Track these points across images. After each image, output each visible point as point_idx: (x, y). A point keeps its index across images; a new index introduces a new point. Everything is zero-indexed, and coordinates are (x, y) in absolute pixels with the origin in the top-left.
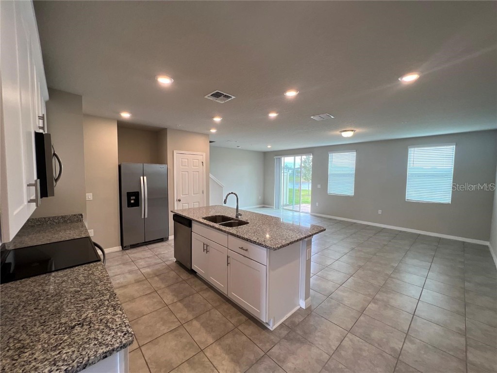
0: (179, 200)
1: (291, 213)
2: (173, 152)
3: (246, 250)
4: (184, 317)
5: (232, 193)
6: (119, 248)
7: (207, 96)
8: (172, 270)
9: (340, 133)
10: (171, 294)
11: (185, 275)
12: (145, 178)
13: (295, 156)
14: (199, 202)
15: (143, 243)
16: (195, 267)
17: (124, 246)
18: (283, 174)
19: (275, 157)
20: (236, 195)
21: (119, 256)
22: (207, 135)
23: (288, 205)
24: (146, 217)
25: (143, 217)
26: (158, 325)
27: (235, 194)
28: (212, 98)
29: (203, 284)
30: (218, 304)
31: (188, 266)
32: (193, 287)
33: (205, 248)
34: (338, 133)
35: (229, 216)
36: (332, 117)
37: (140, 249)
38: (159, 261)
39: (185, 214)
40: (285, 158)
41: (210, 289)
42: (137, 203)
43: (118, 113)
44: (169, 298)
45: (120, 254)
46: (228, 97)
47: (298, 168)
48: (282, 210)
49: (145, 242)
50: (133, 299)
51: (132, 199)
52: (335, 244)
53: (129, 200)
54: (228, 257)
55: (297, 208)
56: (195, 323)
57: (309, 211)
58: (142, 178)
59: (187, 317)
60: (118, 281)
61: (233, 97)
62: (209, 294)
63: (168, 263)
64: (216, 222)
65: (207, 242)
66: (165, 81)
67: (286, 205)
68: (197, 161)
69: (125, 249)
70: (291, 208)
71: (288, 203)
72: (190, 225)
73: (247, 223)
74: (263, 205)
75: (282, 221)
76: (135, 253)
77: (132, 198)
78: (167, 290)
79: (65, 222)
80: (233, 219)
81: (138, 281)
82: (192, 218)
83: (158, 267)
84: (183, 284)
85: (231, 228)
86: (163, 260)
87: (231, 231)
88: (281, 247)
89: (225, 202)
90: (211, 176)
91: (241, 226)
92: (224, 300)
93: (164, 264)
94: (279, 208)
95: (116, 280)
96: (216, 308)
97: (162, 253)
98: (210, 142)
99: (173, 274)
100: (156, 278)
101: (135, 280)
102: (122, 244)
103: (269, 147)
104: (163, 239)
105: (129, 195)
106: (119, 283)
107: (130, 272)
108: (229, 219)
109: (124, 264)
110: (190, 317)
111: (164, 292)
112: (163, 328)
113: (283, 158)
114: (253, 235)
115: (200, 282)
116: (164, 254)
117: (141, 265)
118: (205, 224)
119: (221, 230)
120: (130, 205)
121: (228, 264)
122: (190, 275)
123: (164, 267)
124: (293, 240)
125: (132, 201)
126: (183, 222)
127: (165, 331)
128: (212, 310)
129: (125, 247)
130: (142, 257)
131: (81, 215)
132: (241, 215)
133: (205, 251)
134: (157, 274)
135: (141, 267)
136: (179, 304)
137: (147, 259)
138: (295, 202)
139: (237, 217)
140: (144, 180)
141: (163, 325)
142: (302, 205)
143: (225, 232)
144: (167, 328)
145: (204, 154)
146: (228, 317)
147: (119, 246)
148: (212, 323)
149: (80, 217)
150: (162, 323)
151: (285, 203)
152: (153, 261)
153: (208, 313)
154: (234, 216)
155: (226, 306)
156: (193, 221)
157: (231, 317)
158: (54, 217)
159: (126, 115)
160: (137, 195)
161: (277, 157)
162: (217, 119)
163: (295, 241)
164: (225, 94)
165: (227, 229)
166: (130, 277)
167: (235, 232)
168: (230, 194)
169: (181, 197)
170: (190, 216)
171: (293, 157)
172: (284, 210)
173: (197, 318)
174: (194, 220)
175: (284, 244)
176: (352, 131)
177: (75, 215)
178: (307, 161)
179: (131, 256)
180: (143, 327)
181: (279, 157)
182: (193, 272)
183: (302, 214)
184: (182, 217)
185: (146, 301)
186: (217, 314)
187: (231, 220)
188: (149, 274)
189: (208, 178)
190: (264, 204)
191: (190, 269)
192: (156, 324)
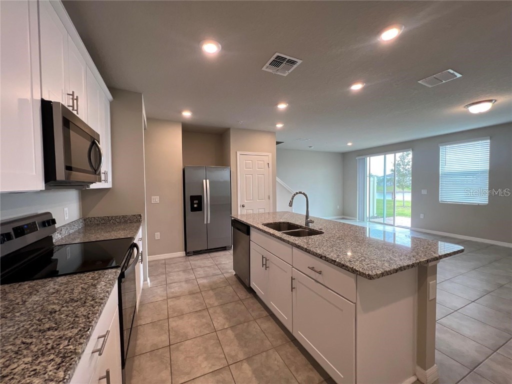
0: (243, 206)
1: (380, 228)
2: (236, 153)
3: (320, 273)
4: (233, 353)
5: (300, 193)
6: (183, 254)
7: (265, 67)
8: (230, 285)
9: (465, 109)
10: (223, 315)
11: (243, 294)
12: (208, 181)
13: (385, 155)
14: (264, 209)
15: (206, 250)
16: (254, 285)
17: (188, 251)
18: (368, 178)
19: (357, 158)
20: (306, 195)
21: (181, 262)
22: (273, 133)
23: (376, 217)
24: (209, 222)
25: (206, 223)
26: (200, 358)
27: (304, 194)
28: (271, 70)
29: (263, 309)
30: (279, 342)
31: (246, 282)
32: (250, 310)
33: (264, 263)
34: (460, 109)
35: (297, 223)
36: (459, 76)
37: (201, 256)
38: (218, 272)
39: (244, 220)
40: (371, 158)
41: (271, 318)
42: (200, 208)
43: (180, 112)
44: (220, 321)
45: (184, 260)
46: (293, 62)
47: (389, 175)
48: (368, 223)
49: (207, 250)
50: (181, 315)
51: (196, 204)
52: (462, 274)
53: (192, 204)
54: (292, 279)
55: (389, 220)
56: (245, 366)
57: (409, 225)
58: (204, 181)
59: (236, 355)
60: (173, 290)
61: (299, 62)
62: (269, 325)
63: (227, 275)
64: (279, 230)
65: (266, 254)
66: (211, 49)
67: (374, 217)
68: (263, 162)
69: (188, 255)
70: (381, 220)
71: (375, 215)
72: (248, 233)
73: (321, 233)
74: (342, 217)
75: (368, 236)
76: (197, 260)
77: (195, 202)
78: (219, 310)
79: (126, 222)
80: (301, 227)
81: (191, 293)
82: (252, 224)
83: (215, 279)
84: (238, 305)
85: (297, 238)
86: (223, 271)
87: (297, 242)
88: (382, 274)
89: (291, 205)
90: (278, 179)
91: (312, 237)
92: (288, 339)
93: (222, 276)
94: (364, 221)
95: (171, 289)
96: (276, 349)
97: (223, 263)
98: (278, 143)
99: (230, 289)
100: (211, 293)
101: (189, 292)
102: (186, 250)
103: (350, 144)
104: (225, 247)
105: (193, 198)
106: (172, 293)
107: (187, 281)
108: (297, 227)
109: (184, 271)
110: (241, 356)
111: (215, 312)
112: (205, 364)
113: (368, 158)
114: (330, 250)
115: (259, 305)
116: (224, 264)
117: (199, 274)
118: (265, 232)
119: (283, 240)
120: (193, 209)
121: (292, 288)
122: (249, 295)
123: (221, 280)
124: (405, 265)
125: (195, 206)
126: (242, 228)
127: (207, 370)
128: (271, 351)
129: (188, 253)
130: (202, 265)
131: (140, 216)
132: (312, 222)
133: (264, 266)
134: (213, 287)
135: (198, 276)
136: (229, 332)
137: (207, 269)
138: (387, 214)
139: (307, 224)
140: (207, 184)
141: (206, 359)
142: (396, 218)
143: (288, 242)
144: (210, 365)
145: (270, 155)
146: (293, 369)
147: (183, 251)
148: (268, 373)
149: (139, 217)
150: (205, 355)
151: (371, 215)
152: (211, 271)
153: (264, 354)
154: (303, 224)
155: (290, 349)
156: (251, 228)
157: (297, 370)
158: (116, 217)
159: (187, 114)
160: (200, 198)
161: (361, 157)
162: (282, 106)
163: (408, 266)
164: (288, 58)
165: (292, 239)
166: (186, 287)
167: (302, 244)
168: (297, 193)
169: (245, 202)
170: (249, 221)
171: (383, 156)
172: (371, 223)
173: (249, 359)
174: (252, 226)
175: (388, 269)
176: (490, 101)
177: (134, 216)
178: (401, 164)
179: (192, 262)
180: (183, 357)
181: (363, 157)
182: (251, 291)
183: (397, 229)
184: (241, 223)
185: (193, 320)
186: (276, 360)
187: (298, 228)
188: (204, 286)
189: (274, 182)
190: (343, 215)
191: (248, 286)
192: (198, 357)
